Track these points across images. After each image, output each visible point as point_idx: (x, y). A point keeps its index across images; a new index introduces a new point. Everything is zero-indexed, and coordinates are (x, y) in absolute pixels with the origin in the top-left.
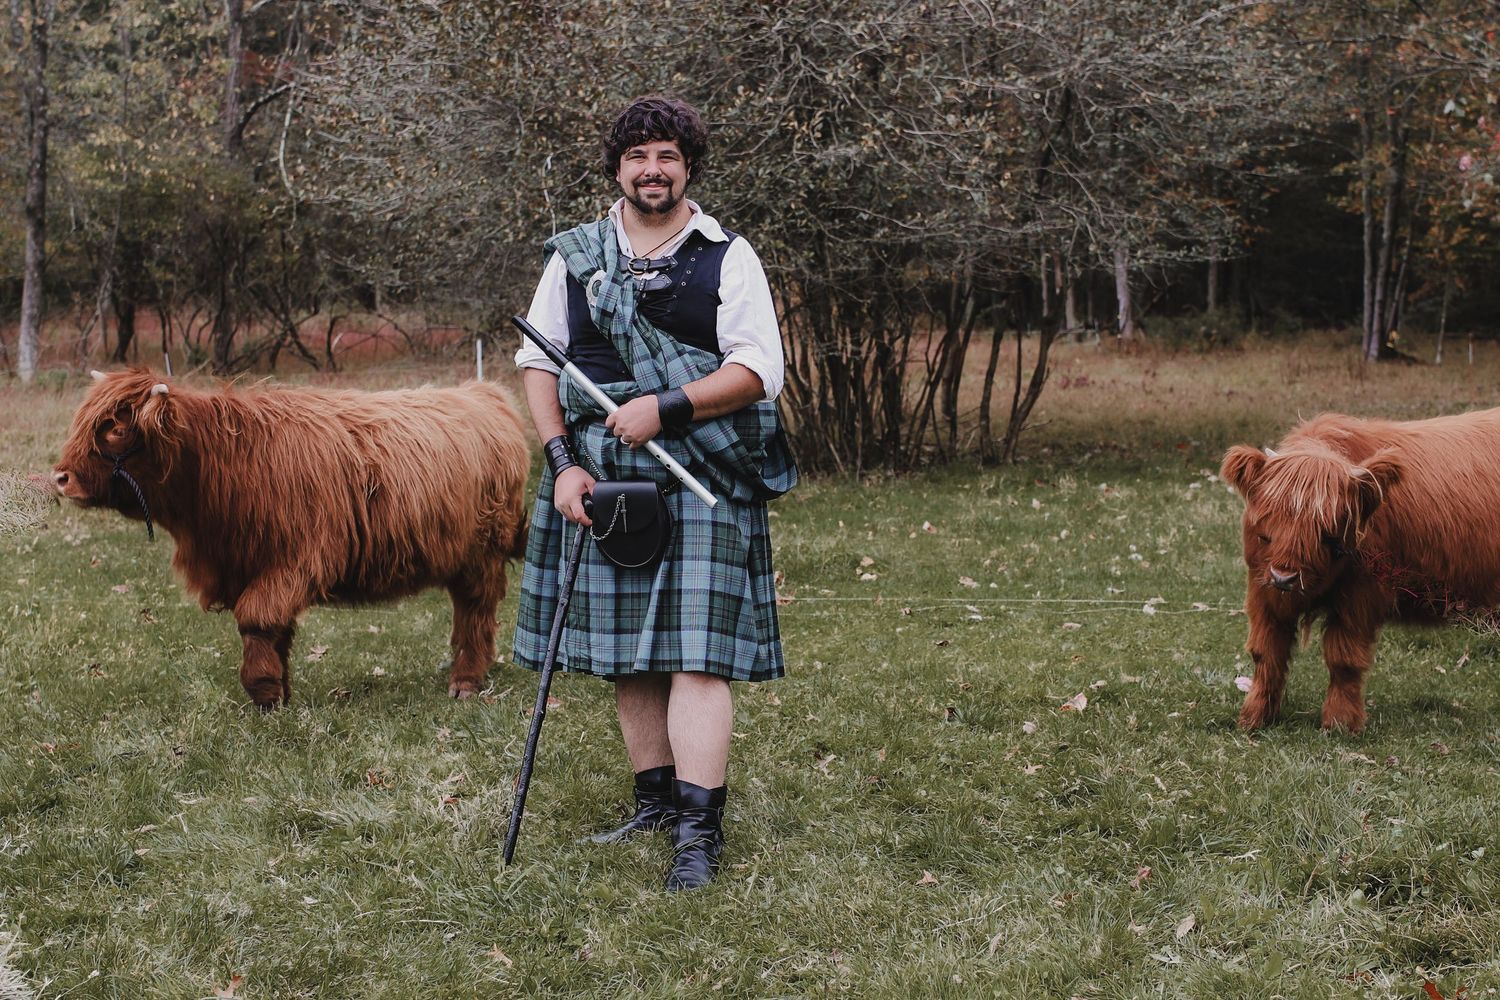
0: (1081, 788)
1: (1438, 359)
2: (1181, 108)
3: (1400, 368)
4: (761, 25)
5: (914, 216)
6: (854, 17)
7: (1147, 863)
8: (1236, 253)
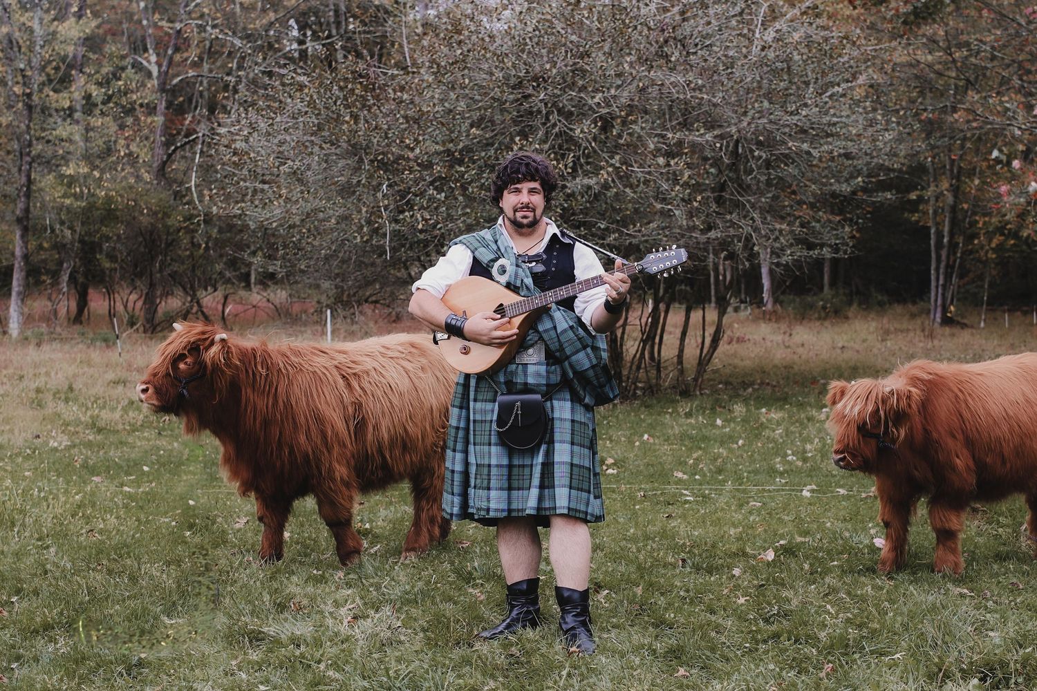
0: (779, 612)
1: (982, 324)
2: (815, 153)
3: (956, 330)
4: (530, 96)
5: (635, 226)
6: (593, 91)
7: (829, 662)
8: (852, 252)
